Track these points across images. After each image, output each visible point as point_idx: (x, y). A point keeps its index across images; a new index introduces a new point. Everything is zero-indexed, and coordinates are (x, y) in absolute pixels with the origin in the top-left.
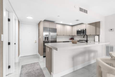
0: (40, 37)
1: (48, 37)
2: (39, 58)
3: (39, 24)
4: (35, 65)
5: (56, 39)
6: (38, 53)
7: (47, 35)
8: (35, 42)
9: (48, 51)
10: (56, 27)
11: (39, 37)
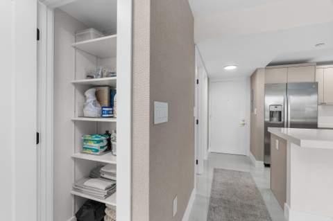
0: (255, 110)
1: (280, 112)
2: (251, 163)
3: (252, 77)
4: (241, 175)
5: (317, 118)
6: (249, 154)
7: (276, 106)
8: (242, 122)
9: (277, 147)
10: (315, 79)
11: (252, 110)
